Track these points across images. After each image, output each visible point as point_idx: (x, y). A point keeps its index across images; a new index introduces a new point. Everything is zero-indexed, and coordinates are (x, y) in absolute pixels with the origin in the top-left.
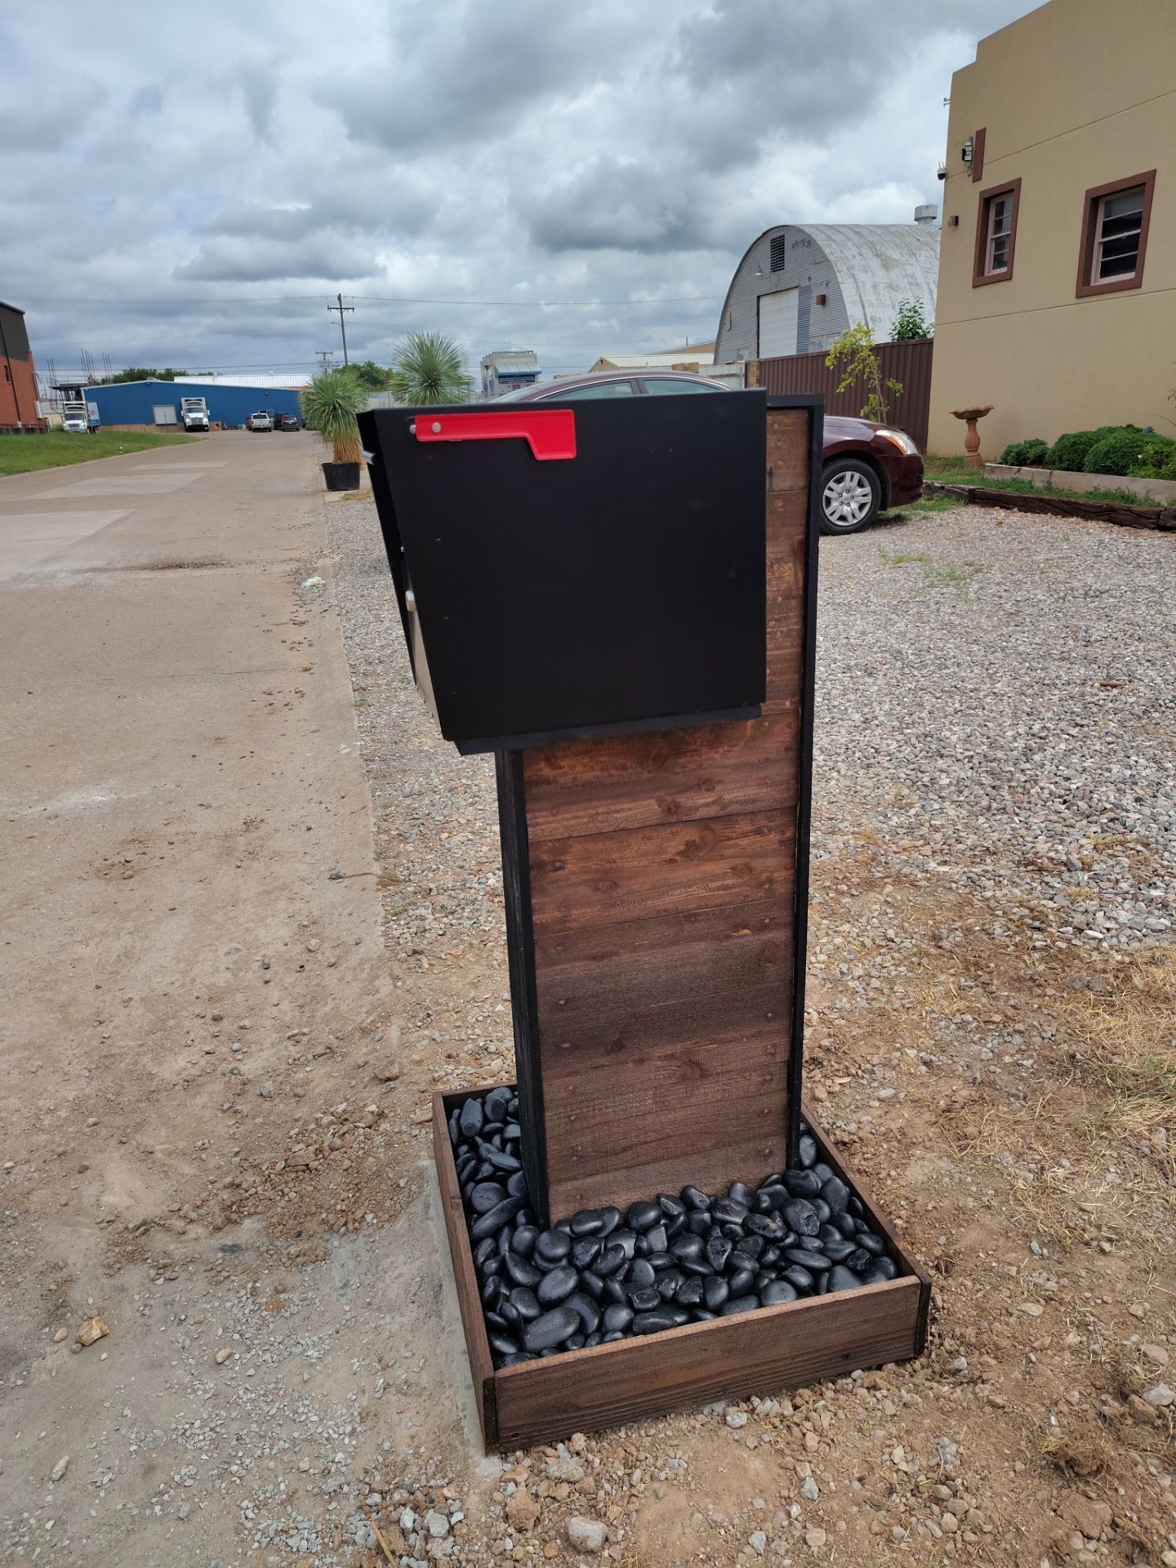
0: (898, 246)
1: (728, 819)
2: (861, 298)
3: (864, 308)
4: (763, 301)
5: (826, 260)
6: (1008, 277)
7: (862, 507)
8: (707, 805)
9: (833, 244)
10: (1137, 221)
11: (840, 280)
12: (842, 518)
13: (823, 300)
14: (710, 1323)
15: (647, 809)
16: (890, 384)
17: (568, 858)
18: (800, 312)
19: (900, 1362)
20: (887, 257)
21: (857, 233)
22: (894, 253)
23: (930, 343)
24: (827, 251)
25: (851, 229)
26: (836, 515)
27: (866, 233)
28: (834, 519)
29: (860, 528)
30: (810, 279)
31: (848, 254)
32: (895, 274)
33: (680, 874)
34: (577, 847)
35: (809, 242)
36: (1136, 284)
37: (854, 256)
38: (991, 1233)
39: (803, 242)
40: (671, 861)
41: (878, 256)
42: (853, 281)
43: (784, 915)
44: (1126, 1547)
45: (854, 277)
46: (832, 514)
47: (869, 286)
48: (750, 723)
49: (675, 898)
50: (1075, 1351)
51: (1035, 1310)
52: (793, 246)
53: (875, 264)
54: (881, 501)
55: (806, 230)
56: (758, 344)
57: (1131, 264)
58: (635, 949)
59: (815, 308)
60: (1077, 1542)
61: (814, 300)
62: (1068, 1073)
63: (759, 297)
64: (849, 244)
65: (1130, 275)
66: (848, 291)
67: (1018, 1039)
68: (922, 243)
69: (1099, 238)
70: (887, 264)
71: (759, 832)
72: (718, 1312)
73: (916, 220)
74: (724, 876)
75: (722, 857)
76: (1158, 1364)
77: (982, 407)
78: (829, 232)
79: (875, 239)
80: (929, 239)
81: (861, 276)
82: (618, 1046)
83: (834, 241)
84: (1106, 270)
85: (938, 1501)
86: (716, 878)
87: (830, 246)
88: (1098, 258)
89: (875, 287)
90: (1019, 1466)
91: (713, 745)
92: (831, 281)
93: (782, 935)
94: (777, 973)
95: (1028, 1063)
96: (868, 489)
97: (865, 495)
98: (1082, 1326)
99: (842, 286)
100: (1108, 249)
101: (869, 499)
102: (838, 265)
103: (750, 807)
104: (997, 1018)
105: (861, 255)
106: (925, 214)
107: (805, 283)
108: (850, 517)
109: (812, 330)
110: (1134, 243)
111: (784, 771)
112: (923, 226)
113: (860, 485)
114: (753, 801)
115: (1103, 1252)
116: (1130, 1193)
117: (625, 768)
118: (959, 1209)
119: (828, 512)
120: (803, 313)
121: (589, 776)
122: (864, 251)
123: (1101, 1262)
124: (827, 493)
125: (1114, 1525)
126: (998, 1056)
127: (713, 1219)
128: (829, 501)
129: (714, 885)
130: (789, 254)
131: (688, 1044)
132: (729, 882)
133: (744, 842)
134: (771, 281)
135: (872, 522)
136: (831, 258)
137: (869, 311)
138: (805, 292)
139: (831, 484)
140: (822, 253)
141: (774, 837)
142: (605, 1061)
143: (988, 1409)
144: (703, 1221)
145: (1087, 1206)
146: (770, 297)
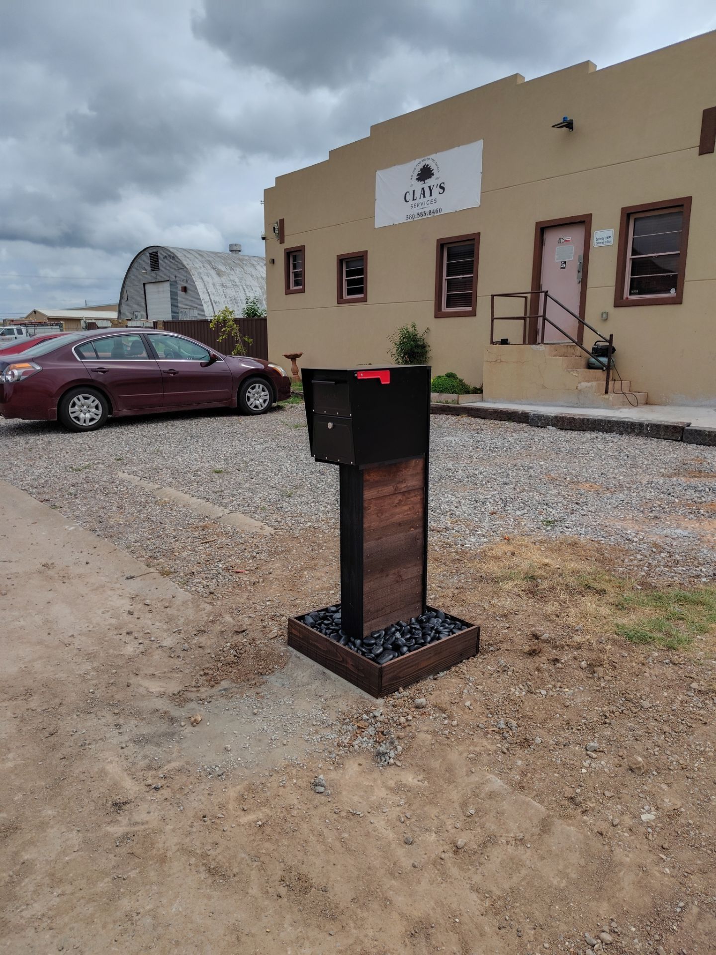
0: (225, 265)
1: (409, 492)
2: (206, 289)
3: (209, 295)
4: (147, 286)
5: (184, 267)
6: (303, 291)
7: (265, 401)
8: (404, 487)
9: (188, 260)
10: (361, 271)
11: (194, 279)
12: (256, 407)
13: (185, 289)
14: (429, 646)
15: (389, 489)
16: (246, 339)
17: (371, 505)
18: (172, 295)
19: (474, 656)
20: (218, 269)
21: (200, 255)
22: (222, 268)
23: (265, 320)
24: (185, 263)
25: (196, 252)
26: (253, 405)
27: (205, 255)
28: (252, 407)
29: (264, 412)
30: (176, 277)
31: (197, 266)
32: (224, 279)
33: (397, 510)
34: (374, 502)
35: (173, 257)
36: (364, 300)
37: (200, 267)
38: (484, 620)
39: (170, 256)
40: (395, 506)
41: (213, 268)
42: (200, 280)
43: (421, 523)
44: (552, 663)
45: (202, 279)
46: (251, 405)
47: (211, 284)
48: (414, 461)
49: (397, 518)
50: (521, 635)
51: (506, 631)
52: (164, 258)
53: (213, 272)
54: (273, 399)
55: (171, 250)
56: (146, 310)
57: (361, 291)
58: (386, 536)
59: (181, 294)
60: (542, 665)
61: (179, 289)
62: (482, 581)
63: (144, 284)
64: (196, 260)
65: (362, 296)
66: (199, 285)
67: (463, 575)
68: (236, 264)
69: (345, 278)
70: (219, 273)
71: (415, 496)
72: (429, 643)
73: (231, 251)
74: (407, 511)
75: (407, 504)
76: (542, 631)
77: (298, 353)
78: (185, 253)
79: (211, 259)
80: (239, 262)
81: (205, 278)
82: (382, 571)
83: (188, 258)
84: (350, 292)
85: (505, 671)
86: (406, 511)
87: (186, 261)
88: (345, 287)
89: (214, 285)
90: (521, 658)
91: (405, 468)
92: (189, 279)
93: (420, 530)
94: (420, 542)
95: (470, 580)
96: (267, 393)
97: (266, 396)
98: (520, 630)
99: (196, 283)
100: (350, 283)
101: (268, 397)
102: (192, 271)
103: (414, 488)
104: (454, 571)
105: (204, 267)
106: (235, 248)
107: (173, 279)
108: (260, 406)
109: (180, 305)
110: (361, 281)
111: (420, 477)
112: (234, 255)
113: (263, 390)
114: (414, 486)
115: (516, 614)
116: (516, 602)
117: (385, 476)
118: (472, 617)
119: (249, 404)
120: (174, 296)
121: (377, 479)
122: (205, 265)
123: (517, 617)
124: (247, 394)
125: (548, 660)
126: (460, 581)
127: (411, 627)
128: (249, 398)
129: (405, 513)
130: (161, 262)
131: (399, 569)
132: (409, 512)
133: (412, 499)
134: (150, 276)
135: (269, 409)
136: (187, 267)
137: (212, 297)
138: (173, 284)
139: (249, 390)
140: (182, 263)
141: (419, 497)
142: (378, 576)
143: (506, 652)
144: (408, 629)
145: (506, 606)
146: (151, 285)
